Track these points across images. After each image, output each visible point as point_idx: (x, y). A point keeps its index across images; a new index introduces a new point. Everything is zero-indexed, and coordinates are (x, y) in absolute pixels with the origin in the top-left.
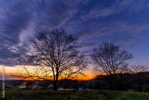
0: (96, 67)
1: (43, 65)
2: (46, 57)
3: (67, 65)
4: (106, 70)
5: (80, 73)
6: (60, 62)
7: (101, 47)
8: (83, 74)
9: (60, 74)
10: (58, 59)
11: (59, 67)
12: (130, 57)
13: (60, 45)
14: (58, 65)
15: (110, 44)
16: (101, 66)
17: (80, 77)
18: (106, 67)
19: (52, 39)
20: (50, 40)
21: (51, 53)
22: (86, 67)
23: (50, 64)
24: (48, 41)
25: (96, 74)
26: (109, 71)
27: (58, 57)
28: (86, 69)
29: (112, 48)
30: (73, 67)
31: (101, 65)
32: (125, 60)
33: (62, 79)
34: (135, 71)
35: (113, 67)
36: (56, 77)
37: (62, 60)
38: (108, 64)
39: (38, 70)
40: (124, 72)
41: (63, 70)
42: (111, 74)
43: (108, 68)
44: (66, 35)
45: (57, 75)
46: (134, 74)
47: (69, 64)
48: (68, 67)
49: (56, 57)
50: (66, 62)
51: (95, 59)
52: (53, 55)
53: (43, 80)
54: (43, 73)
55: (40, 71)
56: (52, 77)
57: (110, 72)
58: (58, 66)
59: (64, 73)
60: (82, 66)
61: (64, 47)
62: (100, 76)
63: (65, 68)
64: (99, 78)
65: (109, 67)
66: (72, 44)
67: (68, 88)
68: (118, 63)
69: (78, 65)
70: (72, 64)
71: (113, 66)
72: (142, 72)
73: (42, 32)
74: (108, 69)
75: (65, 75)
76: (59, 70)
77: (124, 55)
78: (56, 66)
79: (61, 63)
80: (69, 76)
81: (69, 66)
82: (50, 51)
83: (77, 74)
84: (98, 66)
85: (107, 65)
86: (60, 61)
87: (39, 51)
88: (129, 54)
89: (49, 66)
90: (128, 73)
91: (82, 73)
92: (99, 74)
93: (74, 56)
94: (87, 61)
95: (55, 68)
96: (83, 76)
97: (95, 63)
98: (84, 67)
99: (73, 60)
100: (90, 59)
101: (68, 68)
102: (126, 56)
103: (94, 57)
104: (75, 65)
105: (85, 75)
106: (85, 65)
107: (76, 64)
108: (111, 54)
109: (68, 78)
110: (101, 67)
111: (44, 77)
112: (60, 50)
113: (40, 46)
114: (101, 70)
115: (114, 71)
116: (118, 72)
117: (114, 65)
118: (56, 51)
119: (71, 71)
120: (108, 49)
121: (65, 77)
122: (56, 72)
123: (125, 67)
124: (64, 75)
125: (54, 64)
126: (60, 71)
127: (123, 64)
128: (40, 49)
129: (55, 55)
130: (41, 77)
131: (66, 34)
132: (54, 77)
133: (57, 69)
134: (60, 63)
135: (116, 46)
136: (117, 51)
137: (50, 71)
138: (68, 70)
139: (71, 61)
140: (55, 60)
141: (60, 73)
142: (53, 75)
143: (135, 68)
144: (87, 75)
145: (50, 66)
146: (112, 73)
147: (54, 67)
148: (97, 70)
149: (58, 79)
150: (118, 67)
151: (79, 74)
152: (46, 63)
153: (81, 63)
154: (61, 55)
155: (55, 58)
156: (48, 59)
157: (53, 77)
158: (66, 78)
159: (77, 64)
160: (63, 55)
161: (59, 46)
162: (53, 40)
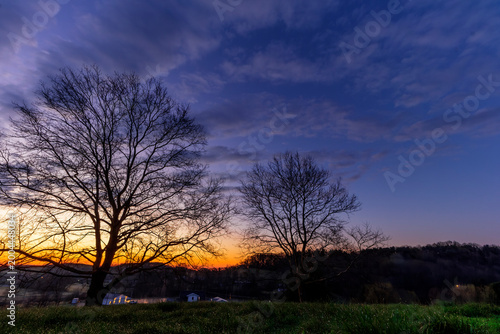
0: (254, 226)
1: (54, 204)
2: (72, 174)
3: (157, 214)
4: (283, 239)
5: (199, 242)
6: (131, 198)
7: (278, 166)
8: (208, 248)
9: (124, 243)
10: (122, 187)
11: (124, 218)
12: (351, 207)
13: (139, 138)
14: (120, 208)
15: (305, 161)
16: (272, 225)
17: (198, 258)
18: (283, 230)
19: (108, 112)
20: (101, 113)
21: (99, 162)
22: (224, 225)
23: (89, 203)
24: (92, 115)
25: (251, 250)
26: (290, 241)
27: (124, 182)
28: (223, 232)
29: (307, 173)
30: (178, 222)
31: (271, 222)
32: (336, 212)
33: (133, 264)
34: (356, 245)
35: (302, 231)
36: (104, 254)
37: (140, 195)
38: (290, 220)
39: (25, 222)
40: (329, 248)
41: (138, 229)
42: (294, 250)
43: (289, 234)
44: (167, 106)
45: (112, 247)
46: (353, 253)
47: (163, 212)
48: (159, 221)
49: (119, 180)
50: (153, 203)
51: (253, 202)
52: (106, 172)
53: (43, 266)
54: (47, 238)
55: (33, 231)
56: (88, 255)
57: (293, 245)
58: (120, 215)
59: (141, 240)
60: (208, 220)
61: (152, 148)
62: (262, 256)
63: (148, 223)
64: (259, 264)
65: (293, 231)
66: (184, 143)
67: (150, 296)
68: (319, 221)
69: (195, 217)
70: (174, 213)
71: (304, 229)
72: (372, 248)
73: (70, 77)
74: (289, 236)
75: (144, 249)
76: (123, 231)
77: (337, 199)
78: (112, 213)
79: (135, 205)
80: (158, 252)
81: (166, 217)
82: (95, 155)
83: (187, 246)
84: (261, 224)
85: (286, 222)
86: (132, 195)
87: (42, 149)
88: (350, 196)
89: (81, 210)
90: (340, 251)
91: (205, 243)
92: (259, 248)
93: (188, 184)
94: (228, 205)
95: (108, 220)
96: (209, 256)
97: (253, 215)
98: (216, 223)
99: (181, 198)
100: (239, 201)
101: (160, 224)
102: (341, 201)
103: (253, 195)
104: (186, 214)
105: (216, 250)
106: (221, 217)
107: (191, 212)
108: (304, 192)
109: (154, 261)
110: (270, 228)
111: (49, 252)
112: (135, 155)
113: (52, 129)
114: (269, 239)
115: (305, 243)
116: (315, 245)
117: (306, 224)
118: (120, 157)
119: (167, 234)
120: (296, 175)
121: (141, 254)
122: (109, 235)
123: (334, 232)
124: (138, 248)
125: (106, 203)
126: (124, 234)
127: (331, 225)
128: (47, 141)
129: (112, 172)
130: (37, 255)
131: (168, 102)
132: (99, 256)
133: (115, 225)
134: (127, 205)
135: (320, 170)
136: (321, 184)
137: (84, 232)
138: (156, 230)
139: (175, 198)
140: (109, 191)
141: (126, 239)
142: (94, 245)
143: (359, 237)
144: (221, 253)
145: (88, 212)
146: (300, 247)
147: (102, 215)
148: (257, 237)
149: (115, 262)
150: (317, 231)
151: (195, 248)
152: (69, 200)
153: (207, 211)
154: (139, 174)
155: (112, 185)
156: (83, 186)
157: (95, 253)
158: (146, 258)
159: (194, 212)
160: (144, 175)
161: (134, 142)
162: (112, 114)
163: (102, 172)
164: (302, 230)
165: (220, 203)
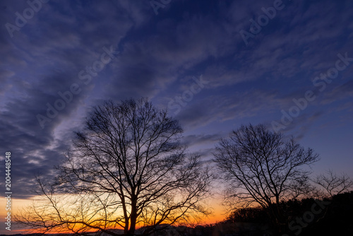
0: (230, 187)
1: (98, 190)
2: (105, 168)
3: (159, 187)
4: (257, 194)
5: (191, 205)
6: (141, 178)
7: (238, 137)
8: (199, 209)
9: (141, 211)
10: (134, 171)
11: (138, 193)
12: (309, 158)
13: (140, 137)
14: (135, 186)
15: (258, 129)
16: (244, 183)
17: (193, 217)
18: (255, 187)
19: (120, 125)
20: (116, 126)
21: (119, 157)
22: (207, 189)
23: (117, 185)
24: (112, 129)
25: (233, 207)
26: (264, 195)
27: (135, 168)
28: (207, 194)
29: (263, 138)
30: (174, 191)
31: (243, 181)
32: (298, 165)
33: (148, 226)
34: (326, 191)
35: (272, 186)
36: (130, 221)
37: (146, 175)
38: (258, 177)
39: (84, 203)
40: (301, 197)
41: (148, 200)
42: (269, 203)
43: (260, 189)
44: (153, 113)
45: (134, 215)
46: (326, 199)
47: (163, 185)
48: (161, 192)
49: (132, 167)
50: (155, 179)
51: (225, 167)
52: (124, 163)
53: (96, 232)
54: (96, 212)
55: (89, 207)
56: (120, 222)
57: (267, 198)
58: (136, 191)
59: (151, 207)
60: (195, 187)
61: (149, 142)
62: (243, 211)
63: (154, 194)
64: (242, 216)
65: (264, 186)
66: (168, 134)
68: (285, 175)
69: (186, 185)
70: (170, 184)
71: (273, 184)
72: (343, 192)
73: (99, 110)
74: (261, 192)
75: (155, 215)
76: (139, 202)
77: (294, 154)
78: (130, 190)
79: (144, 183)
80: (164, 216)
81: (165, 188)
82: (116, 153)
83: (184, 209)
84: (235, 184)
85: (256, 180)
86: (141, 176)
87: (89, 155)
88: (306, 149)
89: (113, 191)
90: (312, 199)
91: (196, 205)
92: (239, 204)
93: (176, 163)
94: (206, 172)
95: (129, 196)
96: (200, 214)
97: (228, 178)
98: (201, 188)
99: (173, 173)
100: (214, 168)
101: (162, 194)
102: (299, 155)
103: (224, 163)
104: (178, 184)
105: (205, 210)
106: (203, 183)
107: (182, 182)
108: (264, 153)
109: (162, 223)
110: (243, 186)
111: (98, 222)
112: (139, 149)
113: (93, 142)
114: (245, 196)
115: (277, 195)
116: (286, 196)
117: (273, 179)
118: (130, 152)
119: (168, 201)
120: (254, 141)
121: (153, 218)
122: (131, 207)
123: (301, 183)
124: (150, 214)
125: (126, 184)
126: (140, 204)
127: (296, 177)
128: (91, 150)
129: (127, 163)
130: (92, 224)
131: (154, 110)
132: (127, 222)
133: (134, 198)
134: (139, 183)
135: (273, 133)
136: (277, 144)
137: (116, 206)
138: (160, 199)
139: (169, 173)
140: (127, 176)
141: (142, 208)
142: (123, 215)
143: (326, 184)
144: (209, 211)
145: (116, 192)
146: (274, 200)
147: (125, 193)
148: (235, 195)
149: (137, 226)
150: (284, 183)
151: (189, 210)
152: (105, 185)
153: (192, 179)
154: (144, 161)
155: (128, 170)
156: (112, 175)
157: (124, 220)
158: (157, 221)
159: (183, 182)
160: (147, 161)
161: (137, 140)
162: (123, 125)
163: (122, 163)
164: (271, 184)
165: (201, 172)
